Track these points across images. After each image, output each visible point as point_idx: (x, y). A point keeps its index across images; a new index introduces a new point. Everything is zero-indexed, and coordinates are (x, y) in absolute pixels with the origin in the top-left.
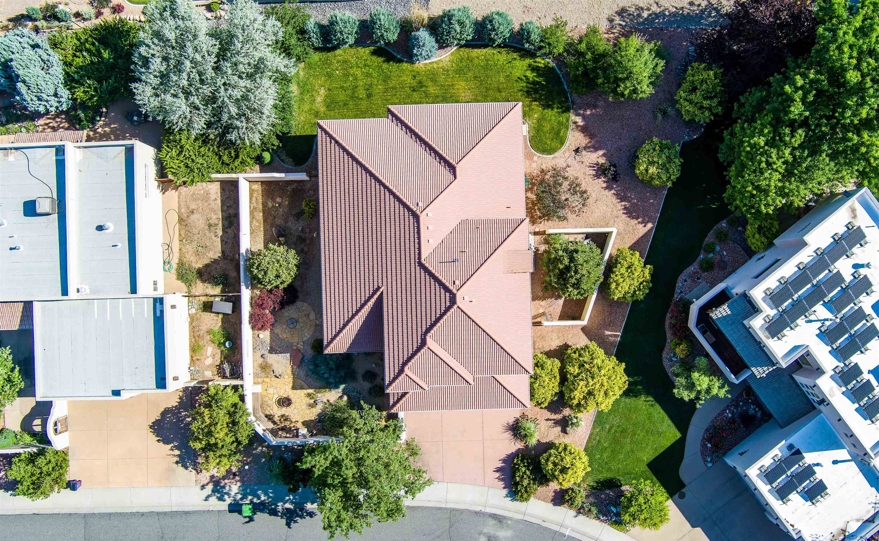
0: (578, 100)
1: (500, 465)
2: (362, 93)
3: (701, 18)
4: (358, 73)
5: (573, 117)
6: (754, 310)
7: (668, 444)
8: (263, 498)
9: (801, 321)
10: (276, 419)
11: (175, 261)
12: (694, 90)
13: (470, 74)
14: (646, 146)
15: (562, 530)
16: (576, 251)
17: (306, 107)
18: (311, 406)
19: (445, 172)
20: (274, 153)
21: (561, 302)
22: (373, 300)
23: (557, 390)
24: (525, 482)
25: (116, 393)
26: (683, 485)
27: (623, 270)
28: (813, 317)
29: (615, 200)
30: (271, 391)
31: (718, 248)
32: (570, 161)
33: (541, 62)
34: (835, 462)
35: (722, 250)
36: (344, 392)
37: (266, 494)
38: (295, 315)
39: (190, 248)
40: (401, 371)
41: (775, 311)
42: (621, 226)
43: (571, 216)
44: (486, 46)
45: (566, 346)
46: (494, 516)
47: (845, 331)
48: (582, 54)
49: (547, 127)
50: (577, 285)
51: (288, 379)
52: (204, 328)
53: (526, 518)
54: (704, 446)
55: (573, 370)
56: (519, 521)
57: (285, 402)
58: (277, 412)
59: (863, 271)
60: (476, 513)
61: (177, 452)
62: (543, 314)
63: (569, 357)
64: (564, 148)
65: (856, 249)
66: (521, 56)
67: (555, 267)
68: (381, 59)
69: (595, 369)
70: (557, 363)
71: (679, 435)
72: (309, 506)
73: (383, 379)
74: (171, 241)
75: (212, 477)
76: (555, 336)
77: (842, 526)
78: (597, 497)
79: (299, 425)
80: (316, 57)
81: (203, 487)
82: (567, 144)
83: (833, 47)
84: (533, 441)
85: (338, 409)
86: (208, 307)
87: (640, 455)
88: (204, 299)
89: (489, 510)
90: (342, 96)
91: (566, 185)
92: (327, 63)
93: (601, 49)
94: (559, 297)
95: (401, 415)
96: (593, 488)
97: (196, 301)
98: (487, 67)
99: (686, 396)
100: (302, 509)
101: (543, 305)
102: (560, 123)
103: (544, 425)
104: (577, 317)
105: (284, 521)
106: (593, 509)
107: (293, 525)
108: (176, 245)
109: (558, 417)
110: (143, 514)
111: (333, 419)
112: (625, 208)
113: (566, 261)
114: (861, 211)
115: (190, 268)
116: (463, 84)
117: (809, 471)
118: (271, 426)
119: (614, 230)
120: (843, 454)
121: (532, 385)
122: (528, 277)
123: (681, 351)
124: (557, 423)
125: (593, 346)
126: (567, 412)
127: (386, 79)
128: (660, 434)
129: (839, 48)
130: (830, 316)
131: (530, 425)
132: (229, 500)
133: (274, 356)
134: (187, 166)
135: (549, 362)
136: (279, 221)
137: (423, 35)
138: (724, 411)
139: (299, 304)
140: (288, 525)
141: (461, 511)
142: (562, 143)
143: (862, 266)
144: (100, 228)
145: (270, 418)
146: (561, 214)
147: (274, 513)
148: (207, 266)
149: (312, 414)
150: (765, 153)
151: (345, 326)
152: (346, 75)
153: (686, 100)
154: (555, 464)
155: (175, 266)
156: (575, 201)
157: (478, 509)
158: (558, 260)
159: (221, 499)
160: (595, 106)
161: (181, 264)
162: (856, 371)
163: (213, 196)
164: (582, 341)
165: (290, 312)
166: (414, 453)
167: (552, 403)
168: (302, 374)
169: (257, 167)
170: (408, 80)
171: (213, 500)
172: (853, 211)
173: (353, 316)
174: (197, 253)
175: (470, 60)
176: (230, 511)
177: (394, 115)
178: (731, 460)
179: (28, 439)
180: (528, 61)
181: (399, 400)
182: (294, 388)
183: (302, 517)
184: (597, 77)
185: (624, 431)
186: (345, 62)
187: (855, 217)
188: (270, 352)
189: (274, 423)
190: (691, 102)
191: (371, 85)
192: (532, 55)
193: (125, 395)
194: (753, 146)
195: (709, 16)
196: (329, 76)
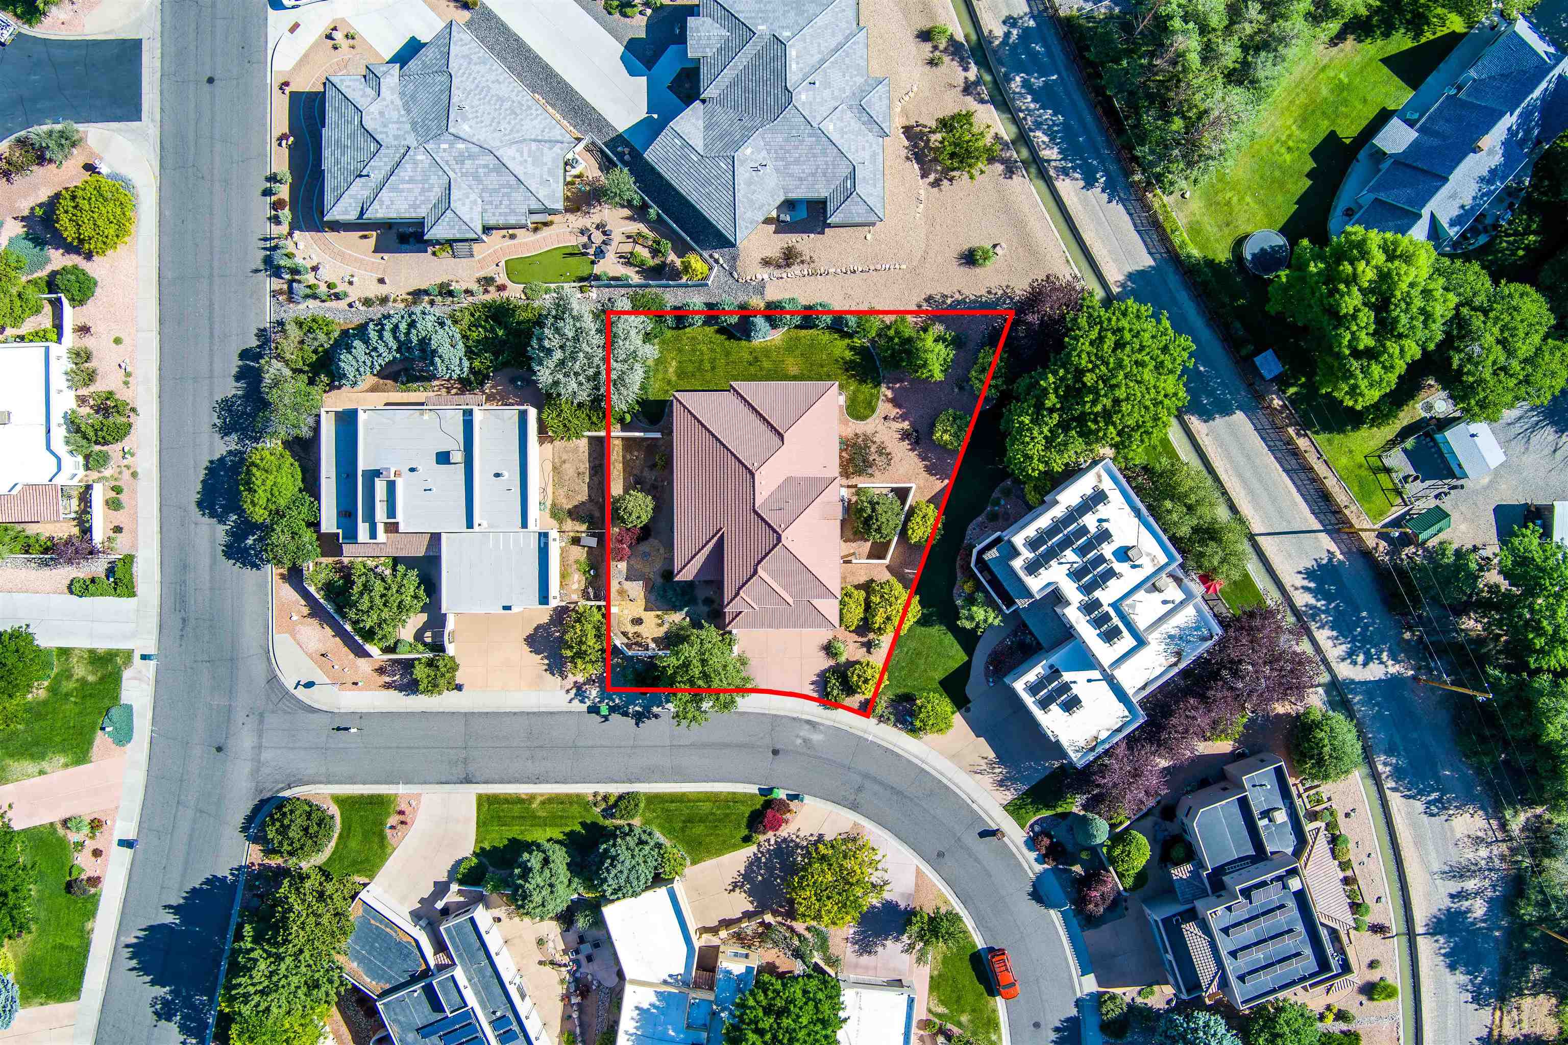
0: (887, 375)
1: (815, 678)
2: (707, 366)
3: (997, 305)
4: (705, 349)
5: (883, 388)
6: (1016, 553)
7: (957, 666)
8: (617, 701)
9: (1053, 563)
10: (630, 635)
11: (549, 503)
12: (983, 370)
13: (798, 352)
14: (943, 417)
15: (866, 736)
16: (878, 503)
17: (660, 376)
18: (660, 625)
19: (776, 439)
20: (634, 416)
21: (869, 544)
22: (716, 538)
23: (862, 615)
24: (835, 692)
25: (508, 608)
26: (969, 701)
27: (918, 519)
28: (1063, 560)
29: (917, 460)
30: (626, 612)
31: (1003, 502)
32: (880, 428)
33: (857, 342)
34: (1089, 681)
35: (1006, 504)
36: (687, 614)
37: (620, 699)
38: (647, 550)
39: (562, 492)
40: (737, 594)
41: (1033, 555)
42: (922, 483)
43: (877, 473)
44: (811, 328)
45: (872, 581)
46: (808, 722)
47: (1090, 572)
48: (891, 339)
49: (861, 397)
50: (879, 530)
51: (641, 603)
52: (572, 559)
53: (836, 725)
54: (987, 668)
55: (876, 599)
56: (829, 727)
57: (638, 621)
58: (631, 629)
59: (1105, 525)
60: (794, 719)
61: (546, 662)
62: (854, 554)
63: (874, 590)
64: (874, 416)
65: (1100, 507)
66: (841, 337)
67: (861, 516)
68: (723, 337)
69: (893, 599)
70: (863, 594)
71: (966, 658)
72: (655, 709)
73: (723, 601)
74: (546, 484)
75: (576, 682)
76: (863, 572)
77: (1094, 733)
78: (895, 708)
79: (649, 641)
80: (669, 334)
81: (568, 691)
82: (878, 412)
83: (1074, 353)
84: (842, 659)
85: (682, 628)
86: (576, 541)
87: (931, 674)
88: (572, 534)
89: (805, 717)
90: (690, 368)
91: (873, 449)
92: (678, 339)
93: (907, 335)
94: (867, 540)
95: (734, 631)
96: (892, 700)
97: (565, 535)
98: (811, 346)
99: (968, 625)
100: (649, 712)
101: (852, 547)
102: (872, 395)
103: (852, 646)
104: (883, 557)
105: (634, 721)
106: (892, 717)
107: (641, 725)
108: (550, 490)
109: (865, 640)
110: (515, 714)
111: (677, 635)
112: (926, 466)
113: (869, 511)
114: (1106, 478)
115: (561, 509)
116: (791, 359)
117: (1066, 687)
118: (626, 641)
119: (914, 486)
120: (1096, 674)
121: (841, 610)
122: (838, 523)
123: (968, 587)
124: (863, 644)
125: (893, 580)
126: (871, 636)
127: (728, 354)
128: (949, 657)
129: (1079, 356)
130: (1078, 559)
131: (840, 645)
132: (588, 703)
133: (629, 583)
134: (565, 426)
135: (856, 592)
136: (635, 472)
137: (760, 321)
138: (1005, 639)
139: (651, 540)
140: (637, 724)
141: (782, 717)
142: (873, 411)
143: (1105, 521)
144: (497, 475)
145: (625, 634)
146: (870, 471)
147: (625, 714)
148: (576, 507)
149: (660, 632)
150: (1029, 430)
151: (693, 558)
152: (694, 350)
153: (976, 378)
154: (859, 676)
155: (549, 506)
156: (880, 461)
157: (795, 715)
158: (863, 510)
159: (582, 701)
160: (901, 381)
161: (554, 505)
162: (1097, 604)
163: (581, 450)
164: (886, 576)
165: (644, 547)
166: (744, 663)
167: (858, 627)
168: (653, 598)
169: (619, 426)
170: (746, 356)
171: (576, 702)
172: (1099, 476)
173: (700, 551)
174: (568, 497)
175: (798, 339)
176: (589, 712)
177: (735, 390)
178: (1007, 680)
179: (421, 647)
180: (847, 341)
181: (733, 619)
182: (645, 610)
183: (649, 718)
184: (902, 360)
185: (919, 654)
186: (693, 338)
187: (1100, 481)
188: (626, 579)
189: (628, 638)
190: (980, 381)
191: (714, 359)
192: (850, 336)
193: (515, 610)
194: (1021, 423)
195: (1004, 303)
196: (680, 350)
